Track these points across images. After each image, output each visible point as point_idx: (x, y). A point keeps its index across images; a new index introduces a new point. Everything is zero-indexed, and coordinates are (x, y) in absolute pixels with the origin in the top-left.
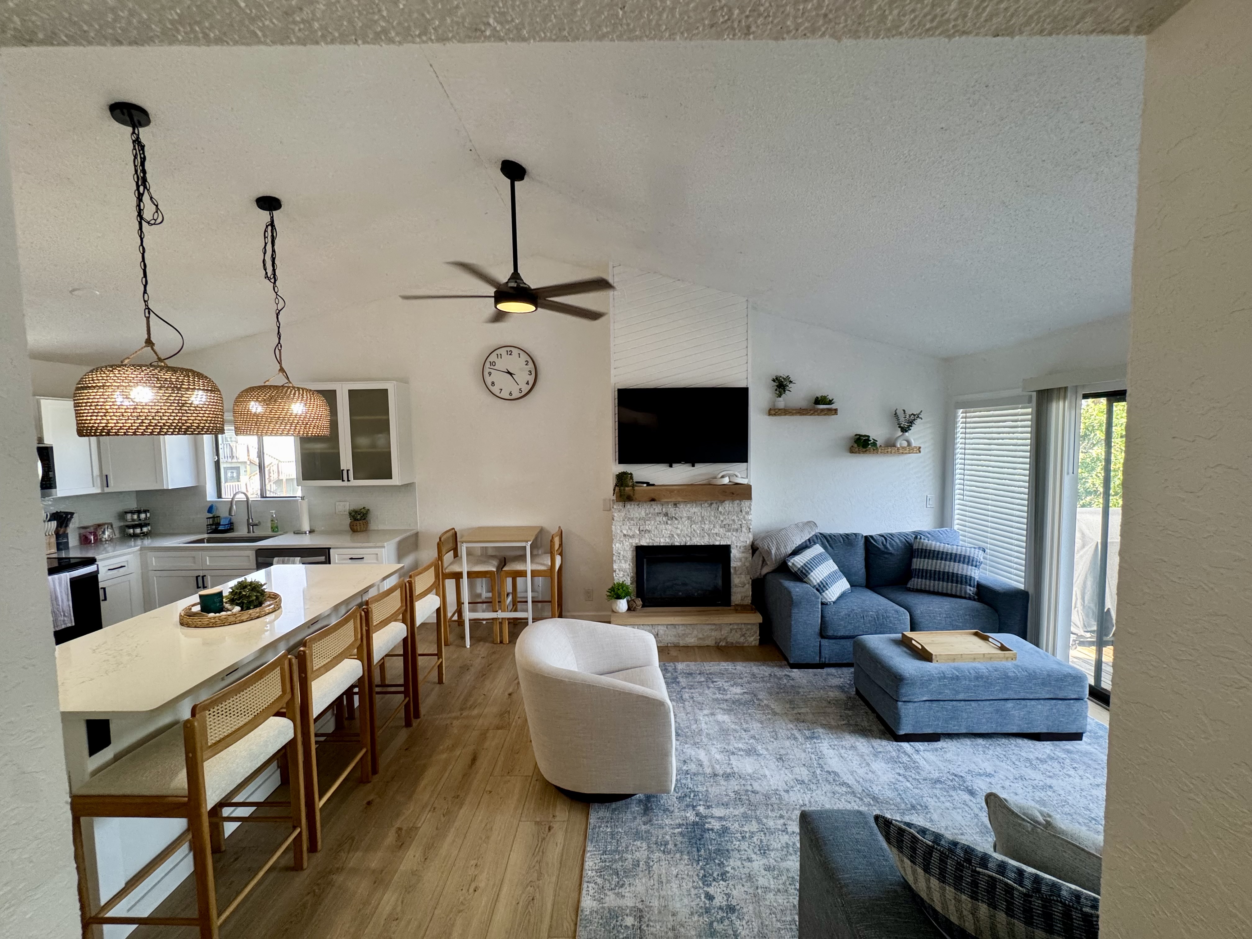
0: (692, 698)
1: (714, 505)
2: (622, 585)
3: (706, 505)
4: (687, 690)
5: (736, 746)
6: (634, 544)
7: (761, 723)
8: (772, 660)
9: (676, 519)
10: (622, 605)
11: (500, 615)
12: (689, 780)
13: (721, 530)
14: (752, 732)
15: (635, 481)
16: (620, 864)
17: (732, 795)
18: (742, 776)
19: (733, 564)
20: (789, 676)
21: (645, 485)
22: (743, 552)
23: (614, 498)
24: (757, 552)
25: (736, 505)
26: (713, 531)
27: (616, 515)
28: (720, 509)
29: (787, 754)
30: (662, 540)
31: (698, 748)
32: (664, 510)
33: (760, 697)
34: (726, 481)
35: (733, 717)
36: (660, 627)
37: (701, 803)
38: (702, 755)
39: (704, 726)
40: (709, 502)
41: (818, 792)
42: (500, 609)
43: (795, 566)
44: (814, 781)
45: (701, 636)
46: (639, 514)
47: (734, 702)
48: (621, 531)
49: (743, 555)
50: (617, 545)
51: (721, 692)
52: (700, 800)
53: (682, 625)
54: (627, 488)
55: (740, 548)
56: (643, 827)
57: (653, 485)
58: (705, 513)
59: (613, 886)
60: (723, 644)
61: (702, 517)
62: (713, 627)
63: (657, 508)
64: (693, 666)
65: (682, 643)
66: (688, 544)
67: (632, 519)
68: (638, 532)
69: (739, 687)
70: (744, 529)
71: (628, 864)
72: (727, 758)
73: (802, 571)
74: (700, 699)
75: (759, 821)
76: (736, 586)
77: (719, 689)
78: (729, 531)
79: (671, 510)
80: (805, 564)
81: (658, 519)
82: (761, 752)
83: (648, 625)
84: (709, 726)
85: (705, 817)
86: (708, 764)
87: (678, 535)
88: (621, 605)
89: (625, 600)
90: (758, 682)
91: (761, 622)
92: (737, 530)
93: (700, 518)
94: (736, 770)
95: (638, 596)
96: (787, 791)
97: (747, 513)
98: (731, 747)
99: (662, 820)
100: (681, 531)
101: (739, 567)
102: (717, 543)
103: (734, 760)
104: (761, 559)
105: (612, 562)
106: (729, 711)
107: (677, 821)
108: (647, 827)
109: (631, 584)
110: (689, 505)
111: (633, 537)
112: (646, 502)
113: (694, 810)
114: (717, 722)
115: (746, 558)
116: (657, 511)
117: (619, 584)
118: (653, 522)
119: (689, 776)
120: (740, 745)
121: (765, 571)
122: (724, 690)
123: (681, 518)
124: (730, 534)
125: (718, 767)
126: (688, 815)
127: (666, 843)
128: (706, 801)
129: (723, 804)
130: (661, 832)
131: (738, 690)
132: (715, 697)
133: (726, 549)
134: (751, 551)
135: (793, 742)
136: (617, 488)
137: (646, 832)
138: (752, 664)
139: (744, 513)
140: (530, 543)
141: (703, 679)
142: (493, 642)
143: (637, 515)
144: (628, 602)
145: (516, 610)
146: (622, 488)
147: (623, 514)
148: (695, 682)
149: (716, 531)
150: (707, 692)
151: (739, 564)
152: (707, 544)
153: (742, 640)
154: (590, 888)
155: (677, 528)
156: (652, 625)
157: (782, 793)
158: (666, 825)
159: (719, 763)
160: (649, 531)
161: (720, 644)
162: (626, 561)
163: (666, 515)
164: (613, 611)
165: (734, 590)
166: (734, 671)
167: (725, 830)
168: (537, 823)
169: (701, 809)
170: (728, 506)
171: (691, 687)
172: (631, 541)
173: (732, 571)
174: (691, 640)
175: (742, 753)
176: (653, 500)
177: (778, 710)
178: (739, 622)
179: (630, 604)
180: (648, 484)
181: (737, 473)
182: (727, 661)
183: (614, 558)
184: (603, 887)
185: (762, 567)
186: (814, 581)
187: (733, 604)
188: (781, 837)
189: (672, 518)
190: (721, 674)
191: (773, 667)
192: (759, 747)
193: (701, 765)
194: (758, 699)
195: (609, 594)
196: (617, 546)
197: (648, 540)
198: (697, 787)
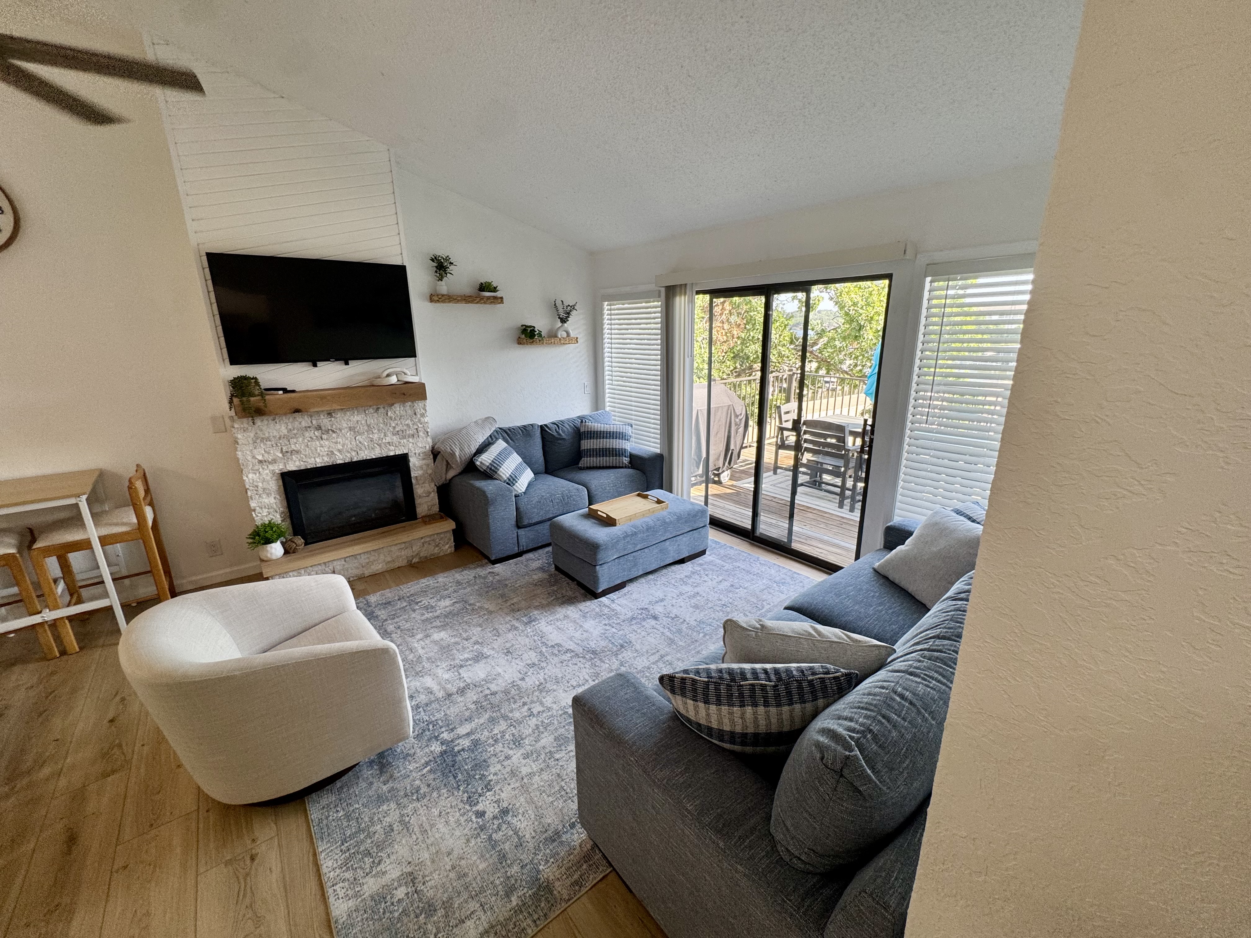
0: (399, 628)
1: (381, 410)
2: (270, 525)
3: (371, 410)
4: (390, 622)
5: (462, 657)
6: (277, 471)
7: (480, 625)
8: (472, 563)
9: (333, 431)
10: (276, 549)
11: (49, 615)
12: (423, 713)
13: (394, 437)
14: (474, 639)
15: (262, 387)
16: (369, 841)
17: (473, 706)
18: (477, 684)
19: (413, 474)
20: (493, 573)
21: (281, 392)
22: (424, 459)
23: (233, 413)
24: (439, 457)
25: (408, 407)
26: (384, 440)
27: (239, 436)
28: (389, 414)
29: (513, 645)
30: (318, 460)
31: (422, 676)
32: (314, 422)
33: (472, 602)
34: (393, 380)
35: (449, 631)
36: (335, 563)
37: (443, 729)
38: (429, 682)
39: (421, 652)
40: (375, 407)
41: (549, 667)
42: (47, 606)
43: (483, 464)
44: (543, 660)
45: (389, 559)
46: (278, 431)
47: (446, 616)
48: (254, 457)
49: (424, 462)
50: (250, 476)
51: (429, 610)
52: (441, 727)
53: (364, 553)
54: (252, 399)
55: (419, 455)
56: (385, 788)
57: (293, 391)
58: (371, 421)
59: (368, 870)
60: (415, 560)
61: (369, 426)
62: (403, 546)
63: (303, 421)
64: (388, 594)
65: (367, 573)
66: (355, 459)
67: (268, 439)
68: (280, 455)
69: (448, 599)
70: (421, 434)
71: (379, 836)
72: (456, 674)
73: (491, 469)
74: (408, 625)
75: (505, 718)
76: (420, 497)
77: (426, 608)
78: (404, 437)
79: (325, 422)
80: (493, 461)
81: (307, 434)
82: (488, 654)
83: (319, 564)
84: (427, 650)
85: (452, 741)
86: (439, 687)
87: (339, 451)
88: (273, 551)
89: (279, 542)
90: (465, 588)
91: (454, 527)
92: (413, 436)
93: (366, 428)
94: (469, 681)
95: (295, 534)
96: (523, 679)
97: (423, 415)
98: (457, 662)
99: (405, 768)
100: (343, 446)
101: (421, 476)
102: (392, 454)
103: (464, 673)
104: (445, 463)
105: (247, 499)
106: (443, 627)
107: (423, 761)
108: (390, 785)
109: (282, 521)
110: (348, 413)
111: (274, 461)
112: (285, 414)
113: (438, 740)
114: (435, 642)
115: (428, 465)
116: (304, 424)
117: (264, 525)
118: (300, 439)
119: (421, 709)
120: (466, 656)
121: (451, 474)
122: (432, 607)
123: (340, 430)
124: (405, 441)
125: (449, 686)
126: (433, 749)
127: (418, 790)
128: (448, 725)
129: (466, 720)
130: (407, 781)
131: (447, 602)
132: (424, 618)
133: (403, 459)
134: (432, 457)
135: (515, 632)
136: (236, 400)
137: (389, 792)
138: (453, 571)
139: (419, 416)
140: (84, 497)
141: (405, 604)
142: (45, 659)
143: (275, 434)
144: (283, 544)
145: (80, 601)
146: (244, 399)
147: (252, 435)
148: (396, 610)
149: (388, 439)
150: (413, 615)
151: (420, 472)
152: (380, 456)
153: (436, 550)
154: (339, 890)
155: (336, 443)
156: (325, 563)
157: (519, 683)
158: (411, 771)
159: (449, 682)
160: (297, 452)
161: (414, 561)
162: (268, 495)
163: (319, 428)
164: (262, 561)
165: (418, 501)
166: (436, 585)
167: (476, 743)
168: (227, 863)
169: (445, 736)
170: (398, 409)
171: (393, 617)
172: (271, 467)
173: (414, 481)
174: (378, 567)
175: (470, 662)
176: (297, 411)
177: (492, 607)
178: (430, 533)
179: (287, 545)
180: (285, 390)
181: (405, 371)
182: (425, 576)
183: (249, 493)
184: (355, 879)
185: (447, 471)
186: (504, 476)
187: (419, 516)
188: (529, 723)
189: (327, 431)
190: (424, 592)
191: (475, 568)
192: (485, 650)
193: (431, 693)
194: (470, 605)
195: (251, 541)
196: (250, 478)
197: (297, 463)
198: (434, 716)
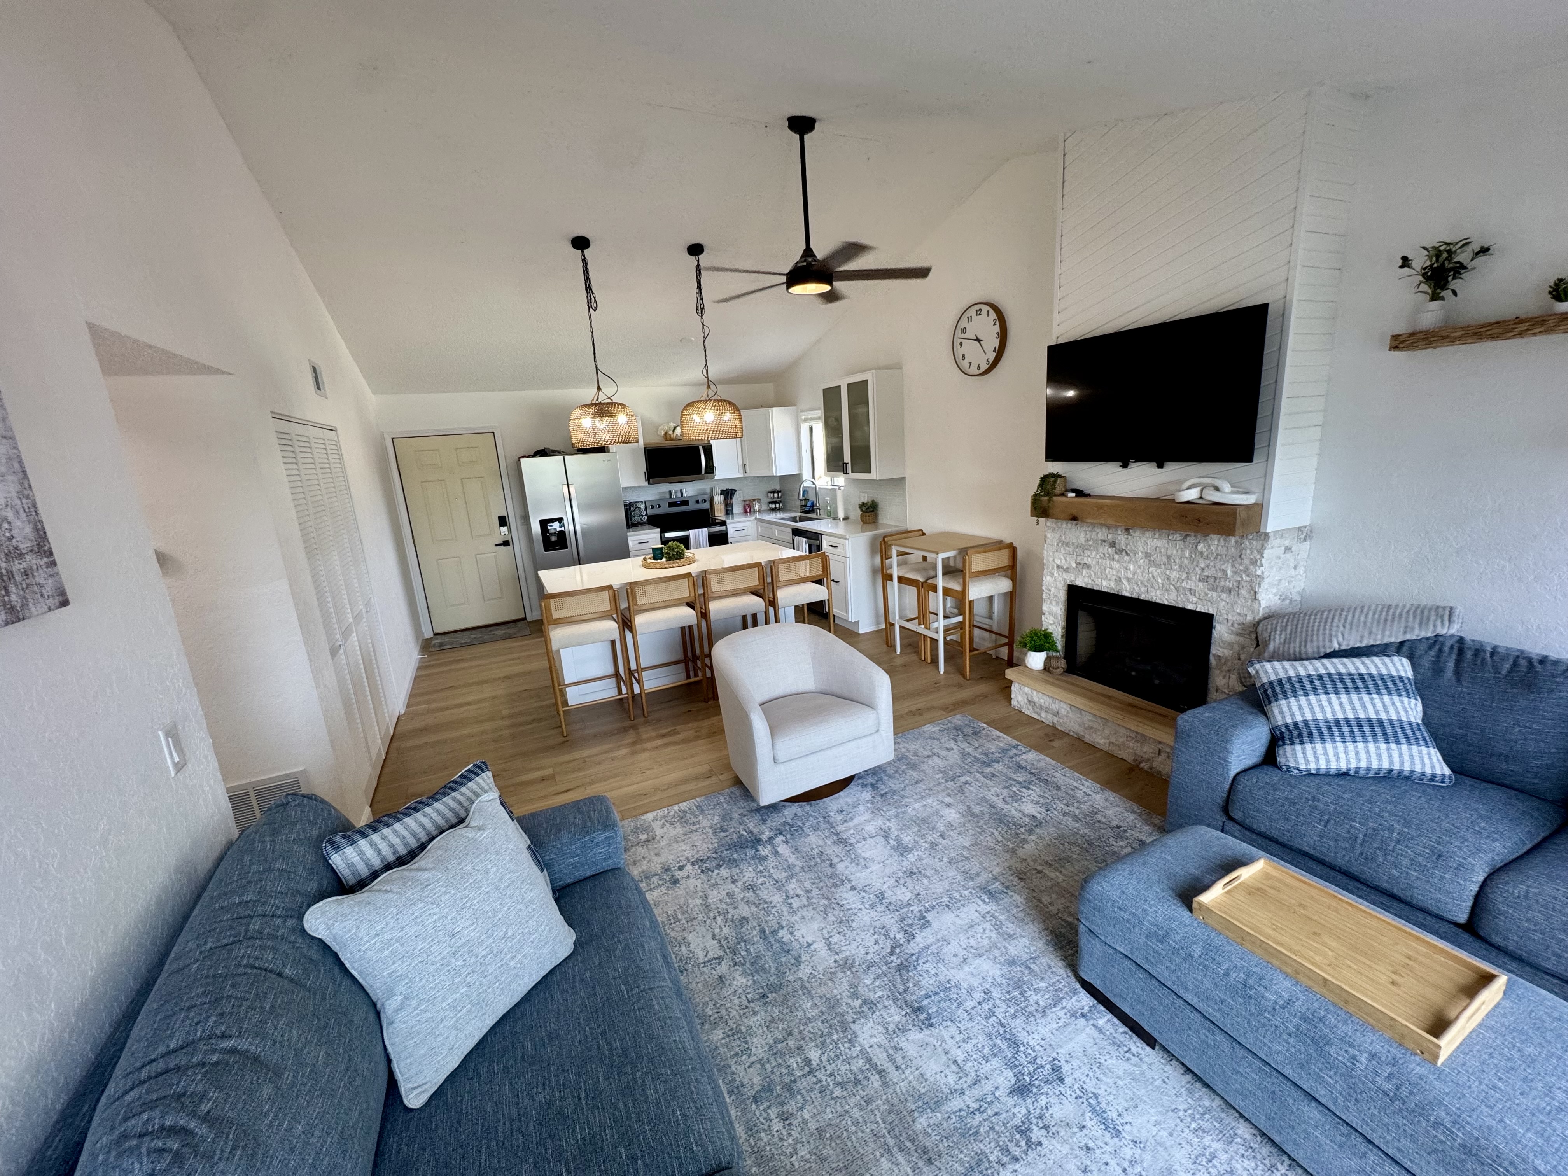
0: (967, 784)
1: (1191, 539)
3: (1177, 536)
4: (980, 776)
5: (904, 836)
6: (1068, 582)
7: (976, 844)
9: (1127, 553)
10: (1038, 660)
14: (945, 842)
15: (1067, 487)
16: (692, 817)
17: (816, 852)
18: (851, 852)
19: (1215, 650)
21: (1075, 494)
22: (1239, 633)
26: (1184, 584)
29: (928, 877)
30: (1105, 583)
31: (873, 812)
33: (1040, 830)
35: (960, 821)
37: (789, 836)
38: (863, 818)
39: (918, 805)
40: (1184, 532)
41: (874, 913)
46: (1077, 538)
47: (996, 813)
48: (1054, 560)
49: (1238, 638)
50: (1048, 578)
52: (792, 835)
54: (1055, 498)
55: (1233, 625)
57: (1088, 495)
58: (1175, 552)
59: (670, 821)
61: (1169, 557)
62: (1133, 735)
64: (1043, 763)
66: (1142, 597)
67: (1067, 544)
68: (1074, 565)
71: (694, 820)
72: (874, 834)
75: (790, 877)
77: (1014, 796)
78: (1214, 589)
79: (1122, 539)
81: (1101, 549)
82: (910, 856)
84: (922, 809)
85: (771, 843)
86: (852, 825)
87: (1128, 580)
88: (1035, 660)
89: (1045, 655)
90: (1077, 820)
92: (1230, 591)
94: (858, 845)
96: (853, 889)
100: (1134, 574)
101: (1227, 660)
103: (874, 840)
105: (1041, 600)
106: (971, 815)
113: (776, 834)
114: (936, 813)
116: (1098, 536)
117: (1041, 631)
119: (822, 819)
120: (907, 839)
122: (1017, 800)
123: (1136, 553)
124: (1215, 594)
125: (852, 832)
126: (767, 833)
128: (793, 838)
129: (796, 849)
131: (1034, 811)
133: (1206, 620)
135: (961, 878)
136: (1036, 495)
138: (1129, 805)
139: (1247, 562)
141: (1021, 779)
144: (1048, 658)
146: (1038, 498)
147: (1057, 536)
150: (995, 789)
151: (1227, 653)
152: (1173, 604)
154: (663, 812)
155: (1127, 568)
157: (847, 886)
158: (746, 825)
159: (859, 831)
160: (1089, 567)
162: (1057, 604)
163: (1113, 545)
167: (762, 858)
169: (780, 838)
170: (1215, 543)
171: (990, 776)
172: (1065, 576)
173: (1213, 661)
175: (894, 843)
176: (1074, 518)
177: (1025, 851)
179: (1051, 662)
180: (1081, 493)
184: (667, 817)
188: (778, 896)
189: (1121, 551)
191: (1151, 824)
192: (918, 853)
193: (845, 822)
194: (1030, 830)
197: (1086, 580)
198: (810, 828)
